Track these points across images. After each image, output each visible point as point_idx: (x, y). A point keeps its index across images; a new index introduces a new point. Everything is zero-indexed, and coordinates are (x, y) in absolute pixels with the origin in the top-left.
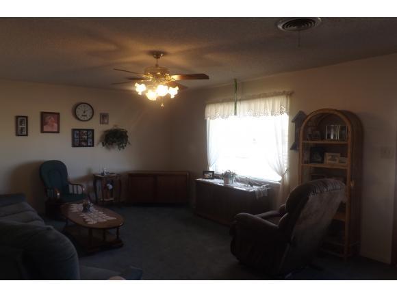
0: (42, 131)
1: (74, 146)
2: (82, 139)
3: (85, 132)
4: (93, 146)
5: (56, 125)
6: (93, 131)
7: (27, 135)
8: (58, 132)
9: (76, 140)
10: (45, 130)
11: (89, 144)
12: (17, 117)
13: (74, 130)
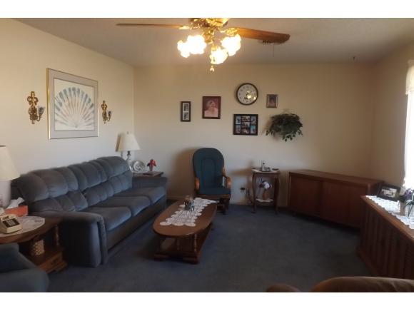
0: (204, 117)
1: (235, 133)
2: (244, 126)
3: (247, 117)
4: (256, 134)
5: (216, 110)
6: (257, 116)
7: (189, 121)
8: (219, 118)
9: (237, 127)
10: (206, 116)
11: (252, 132)
12: (182, 102)
13: (235, 116)
